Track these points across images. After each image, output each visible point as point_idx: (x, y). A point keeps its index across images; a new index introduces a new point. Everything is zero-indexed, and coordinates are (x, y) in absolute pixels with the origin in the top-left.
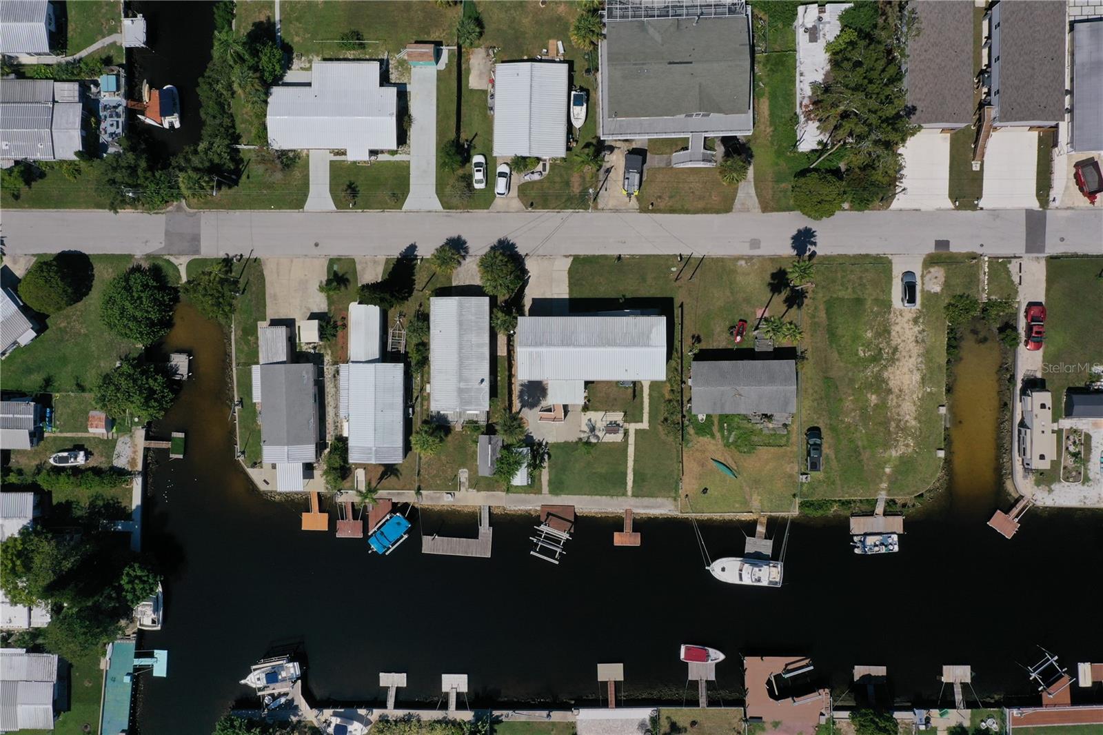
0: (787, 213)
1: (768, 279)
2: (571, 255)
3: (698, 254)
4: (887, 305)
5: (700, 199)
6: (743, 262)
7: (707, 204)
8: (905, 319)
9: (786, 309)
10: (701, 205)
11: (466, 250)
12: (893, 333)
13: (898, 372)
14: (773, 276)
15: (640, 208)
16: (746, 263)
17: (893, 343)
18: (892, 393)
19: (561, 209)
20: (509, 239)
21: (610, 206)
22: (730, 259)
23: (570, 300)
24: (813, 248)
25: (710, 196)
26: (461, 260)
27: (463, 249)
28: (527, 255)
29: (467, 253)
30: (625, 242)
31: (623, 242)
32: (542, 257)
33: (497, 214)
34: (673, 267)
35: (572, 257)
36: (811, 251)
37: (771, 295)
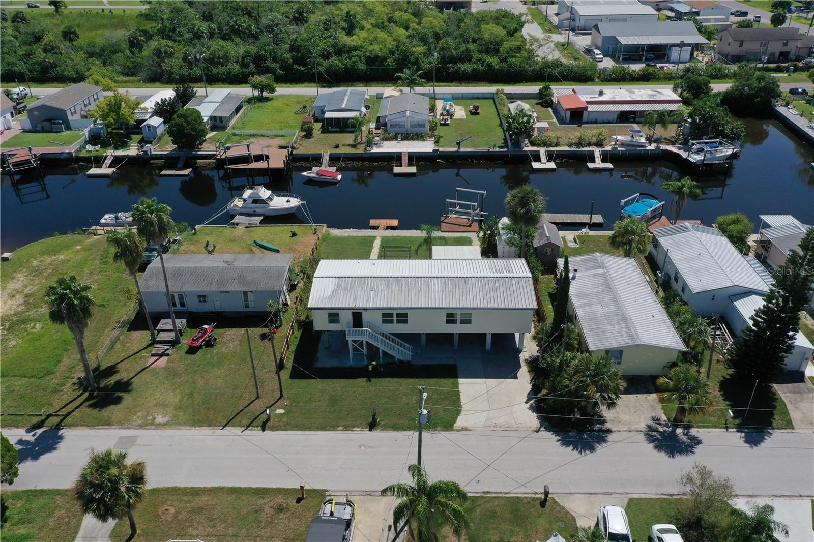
0: (39, 488)
1: (127, 399)
2: (458, 430)
3: (233, 432)
5: (201, 509)
6: (159, 419)
7: (189, 502)
9: (118, 366)
10: (199, 501)
11: (650, 438)
14: (118, 400)
16: (154, 419)
18: (26, 294)
19: (483, 497)
20: (575, 452)
22: (180, 424)
23: (458, 377)
24: (29, 437)
25: (177, 513)
26: (654, 425)
27: (657, 439)
28: (537, 432)
29: (646, 435)
30: (360, 447)
31: (363, 448)
32: (509, 429)
33: (611, 491)
34: (281, 415)
35: (454, 428)
36: (33, 433)
37: (133, 380)
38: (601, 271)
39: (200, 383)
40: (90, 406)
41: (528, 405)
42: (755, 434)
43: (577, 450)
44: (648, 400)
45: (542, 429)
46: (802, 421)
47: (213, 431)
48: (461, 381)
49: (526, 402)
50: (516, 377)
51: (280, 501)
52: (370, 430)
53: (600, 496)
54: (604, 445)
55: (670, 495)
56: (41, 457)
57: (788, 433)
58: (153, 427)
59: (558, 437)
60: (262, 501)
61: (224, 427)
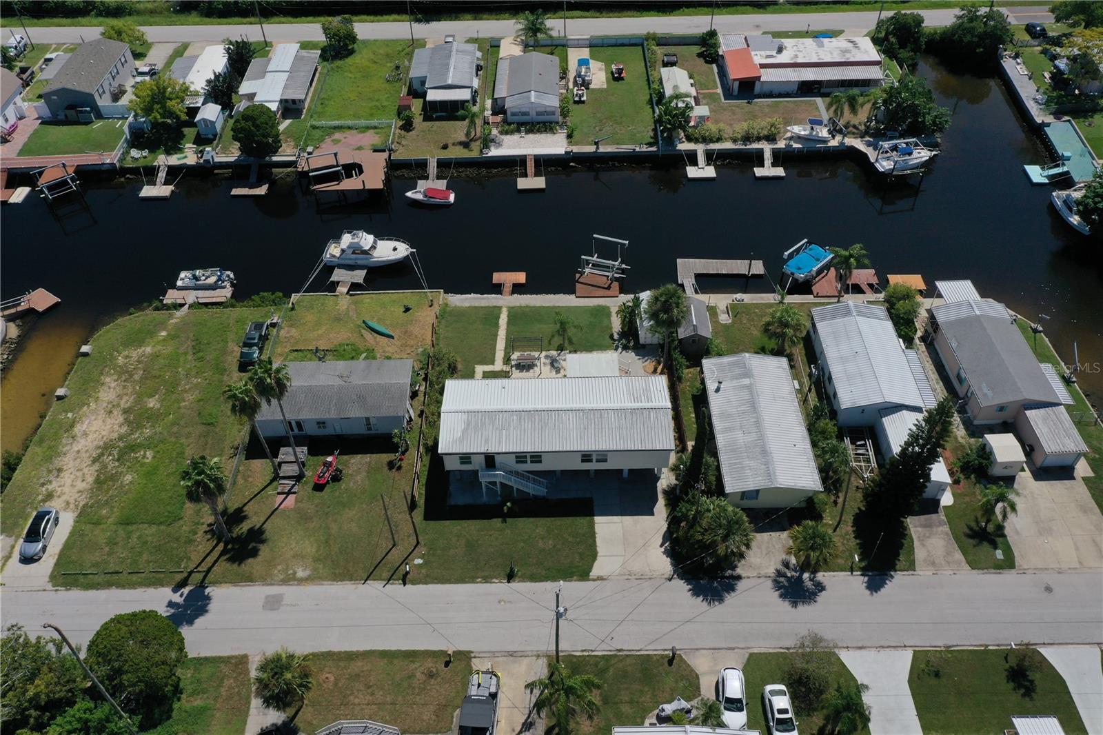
0: (202, 655)
1: (264, 550)
2: (594, 580)
3: (375, 587)
4: (86, 516)
5: (358, 676)
6: (301, 574)
7: (345, 668)
8: (64, 498)
9: (245, 509)
10: (357, 666)
11: (778, 586)
12: (90, 479)
13: (104, 433)
14: (254, 553)
15: (470, 658)
16: (295, 573)
17: (97, 466)
18: (124, 409)
19: (616, 655)
20: (705, 603)
21: (526, 661)
22: (321, 578)
23: (594, 515)
24: (177, 598)
25: (337, 680)
26: (784, 570)
27: (783, 587)
28: (670, 580)
29: (775, 581)
30: (499, 602)
31: (502, 603)
32: (643, 577)
33: (733, 646)
34: (420, 565)
35: (591, 577)
36: (180, 593)
37: (265, 526)
38: (747, 381)
39: (334, 528)
40: (228, 560)
41: (663, 549)
42: (877, 577)
43: (707, 600)
44: (781, 539)
45: (675, 576)
46: (925, 560)
47: (354, 586)
48: (597, 519)
49: (661, 546)
50: (652, 514)
51: (430, 665)
52: (509, 582)
53: (723, 651)
54: (733, 594)
55: (788, 649)
56: (196, 621)
57: (909, 575)
58: (296, 583)
59: (690, 586)
60: (413, 666)
61: (366, 581)
